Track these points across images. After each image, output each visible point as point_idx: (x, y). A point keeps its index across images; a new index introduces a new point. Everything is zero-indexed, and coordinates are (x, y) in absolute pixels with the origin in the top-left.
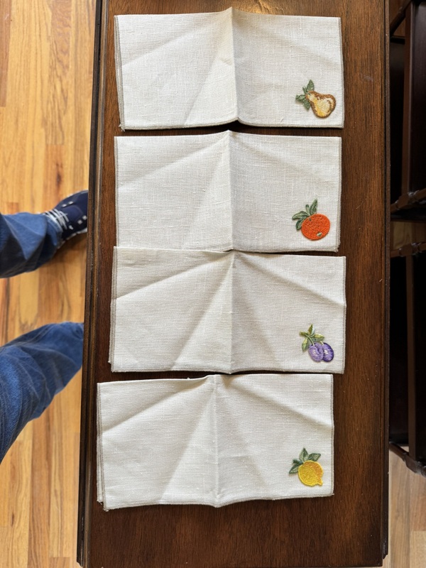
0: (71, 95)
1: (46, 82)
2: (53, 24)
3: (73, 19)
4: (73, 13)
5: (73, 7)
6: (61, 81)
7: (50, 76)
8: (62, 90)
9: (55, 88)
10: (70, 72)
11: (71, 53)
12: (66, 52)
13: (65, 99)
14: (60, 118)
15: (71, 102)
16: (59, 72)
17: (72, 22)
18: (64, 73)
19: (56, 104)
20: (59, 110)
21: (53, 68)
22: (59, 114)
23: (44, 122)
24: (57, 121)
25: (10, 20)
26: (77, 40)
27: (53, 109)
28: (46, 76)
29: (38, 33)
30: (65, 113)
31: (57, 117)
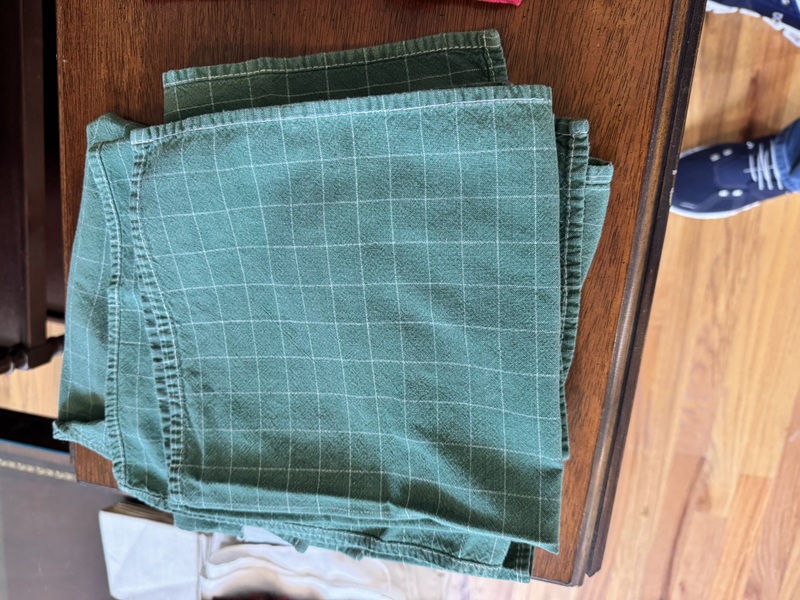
0: (701, 291)
1: (743, 319)
2: (713, 416)
3: (676, 421)
4: (675, 430)
5: (673, 440)
6: (714, 318)
7: (734, 327)
8: (715, 300)
9: (728, 307)
10: (695, 331)
11: (688, 365)
12: (699, 366)
13: (712, 285)
14: (728, 251)
15: (703, 278)
16: (715, 335)
17: (678, 416)
18: (707, 330)
19: (730, 276)
20: (727, 266)
21: (726, 341)
22: (727, 259)
23: (757, 245)
24: (733, 247)
25: (790, 431)
26: (675, 385)
27: (738, 269)
28: (741, 328)
29: (743, 403)
30: (717, 260)
31: (732, 255)
